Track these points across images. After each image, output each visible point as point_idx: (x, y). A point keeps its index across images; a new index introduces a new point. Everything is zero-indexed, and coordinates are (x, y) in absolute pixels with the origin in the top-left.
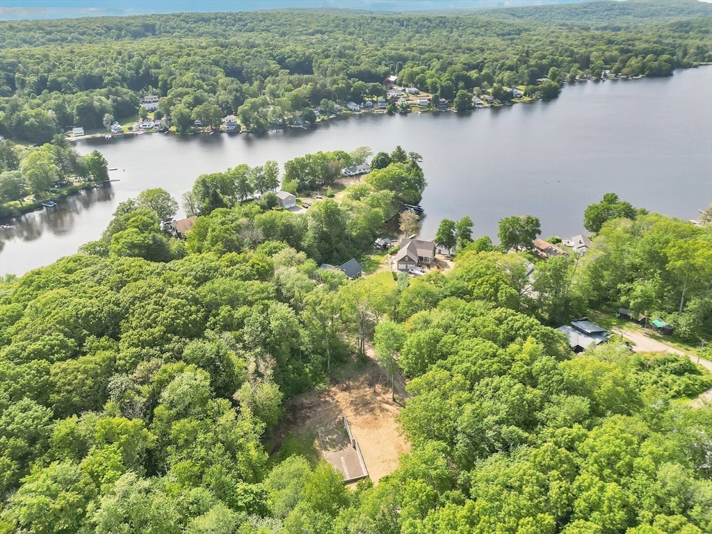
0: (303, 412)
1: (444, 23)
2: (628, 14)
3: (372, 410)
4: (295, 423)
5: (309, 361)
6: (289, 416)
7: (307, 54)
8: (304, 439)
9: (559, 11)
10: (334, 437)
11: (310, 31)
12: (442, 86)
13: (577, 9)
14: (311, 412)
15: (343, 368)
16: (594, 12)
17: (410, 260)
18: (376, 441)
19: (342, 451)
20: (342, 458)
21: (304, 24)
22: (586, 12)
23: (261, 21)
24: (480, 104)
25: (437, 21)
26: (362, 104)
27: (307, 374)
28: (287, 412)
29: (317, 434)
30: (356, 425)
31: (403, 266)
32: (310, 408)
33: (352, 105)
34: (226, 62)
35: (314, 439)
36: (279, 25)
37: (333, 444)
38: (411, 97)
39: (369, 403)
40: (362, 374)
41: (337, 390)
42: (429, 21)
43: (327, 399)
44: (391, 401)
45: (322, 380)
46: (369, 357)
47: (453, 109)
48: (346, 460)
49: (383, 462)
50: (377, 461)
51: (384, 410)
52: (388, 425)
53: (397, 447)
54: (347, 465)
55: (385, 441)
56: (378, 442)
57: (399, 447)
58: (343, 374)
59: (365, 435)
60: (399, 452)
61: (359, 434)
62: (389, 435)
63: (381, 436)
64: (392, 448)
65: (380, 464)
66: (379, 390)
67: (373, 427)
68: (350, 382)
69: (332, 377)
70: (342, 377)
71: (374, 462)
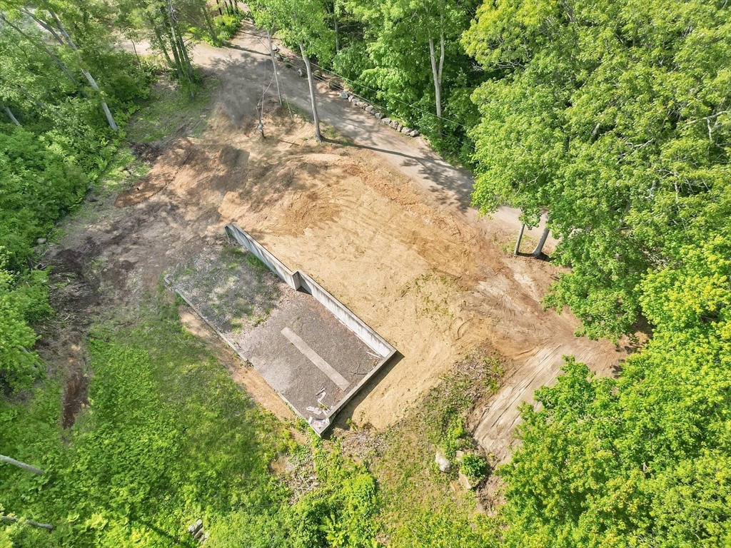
0: (103, 258)
3: (289, 181)
4: (95, 298)
5: (49, 124)
6: (68, 288)
8: (146, 331)
10: (231, 285)
14: (126, 250)
15: (151, 115)
18: (352, 249)
19: (274, 312)
20: (286, 331)
27: (59, 160)
28: (53, 281)
29: (180, 302)
30: (275, 232)
32: (117, 241)
35: (176, 316)
39: (267, 169)
40: (208, 112)
41: (167, 169)
43: (154, 199)
44: (314, 143)
45: (112, 160)
46: (200, 70)
48: (300, 333)
49: (404, 293)
50: (387, 300)
51: (314, 169)
52: (354, 199)
53: (410, 242)
54: (311, 344)
55: (371, 239)
56: (357, 250)
57: (414, 238)
58: (160, 127)
59: (315, 248)
60: (422, 252)
61: (298, 253)
62: (370, 221)
63: (356, 233)
64: (398, 249)
65: (401, 302)
66: (270, 130)
67: (321, 220)
68: (190, 139)
69: (134, 144)
70: (161, 136)
71: (383, 305)
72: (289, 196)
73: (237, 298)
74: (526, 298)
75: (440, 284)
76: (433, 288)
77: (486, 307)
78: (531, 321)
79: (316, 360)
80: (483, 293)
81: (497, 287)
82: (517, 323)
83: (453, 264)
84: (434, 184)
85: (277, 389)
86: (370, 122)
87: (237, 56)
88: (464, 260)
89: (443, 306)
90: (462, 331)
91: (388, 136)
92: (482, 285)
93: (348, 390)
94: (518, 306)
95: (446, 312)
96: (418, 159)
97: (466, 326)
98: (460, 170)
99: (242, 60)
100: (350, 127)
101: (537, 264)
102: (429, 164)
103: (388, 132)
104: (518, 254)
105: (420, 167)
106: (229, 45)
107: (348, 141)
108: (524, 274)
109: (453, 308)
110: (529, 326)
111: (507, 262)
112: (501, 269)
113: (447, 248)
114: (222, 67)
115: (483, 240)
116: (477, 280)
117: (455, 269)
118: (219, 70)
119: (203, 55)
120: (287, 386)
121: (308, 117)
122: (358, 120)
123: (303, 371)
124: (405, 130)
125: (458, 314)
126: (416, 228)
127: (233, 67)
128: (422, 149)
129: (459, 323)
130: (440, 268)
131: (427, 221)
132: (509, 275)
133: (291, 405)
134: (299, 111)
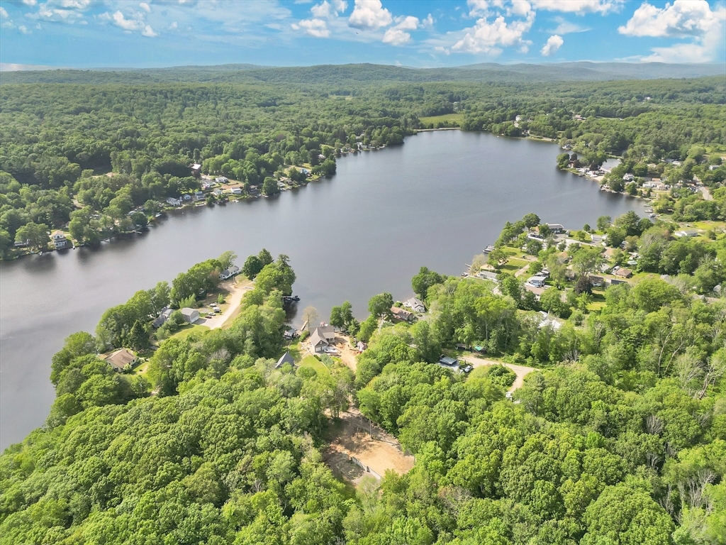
1: (206, 94)
2: (350, 77)
3: (365, 448)
7: (98, 146)
9: (296, 74)
10: (353, 470)
11: (72, 109)
12: (248, 174)
13: (309, 73)
15: (329, 431)
16: (323, 76)
17: (323, 343)
18: (378, 462)
19: (362, 476)
20: (364, 479)
21: (60, 100)
22: (318, 75)
23: (6, 98)
24: (283, 187)
25: (200, 92)
26: (181, 198)
29: (342, 473)
30: (362, 459)
31: (319, 349)
33: (172, 201)
34: (11, 165)
35: (341, 476)
36: (32, 103)
37: (355, 475)
38: (223, 186)
39: (359, 445)
40: (343, 430)
41: (334, 445)
42: (192, 92)
44: (371, 439)
46: (341, 419)
47: (263, 194)
51: (371, 446)
52: (380, 452)
53: (392, 461)
55: (384, 460)
58: (331, 434)
59: (371, 462)
61: (367, 463)
62: (383, 457)
63: (380, 459)
66: (360, 436)
67: (372, 456)
68: (339, 438)
70: (331, 436)
72: (365, 452)
73: (354, 472)
84: (398, 450)
86: (384, 435)
87: (349, 415)
96: (396, 444)
99: (351, 416)
100: (380, 436)
102: (398, 446)
103: (388, 437)
105: (396, 446)
106: (347, 412)
107: (379, 439)
118: (345, 419)
119: (342, 415)
121: (369, 433)
122: (382, 434)
124: (392, 437)
127: (348, 418)
128: (396, 442)
134: (366, 431)
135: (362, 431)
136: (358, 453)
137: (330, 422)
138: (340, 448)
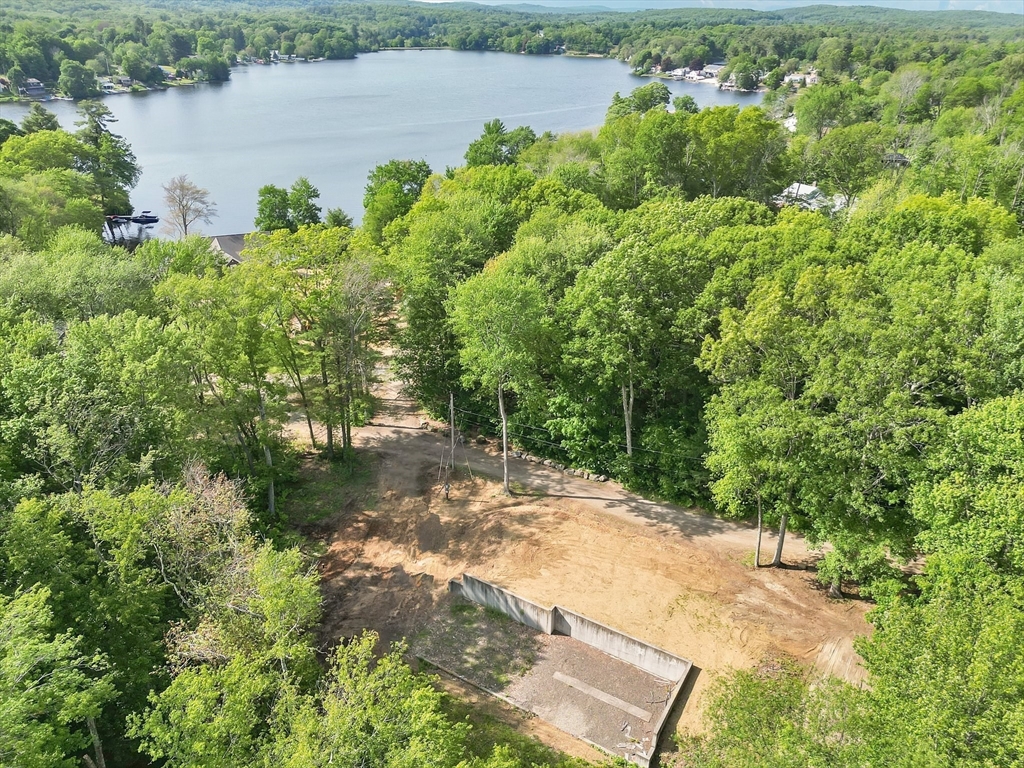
3: (499, 531)
15: (308, 496)
18: (597, 582)
20: (558, 675)
29: (426, 666)
30: (510, 578)
37: (499, 663)
39: (468, 527)
40: (375, 485)
41: (352, 544)
43: (348, 573)
44: (509, 498)
48: (574, 674)
49: (671, 614)
50: (658, 622)
51: (523, 519)
52: (577, 539)
53: (652, 568)
54: (592, 683)
55: (613, 571)
56: (603, 581)
57: (654, 565)
58: (323, 506)
59: (559, 586)
60: (669, 575)
61: (544, 593)
62: (602, 555)
63: (593, 567)
64: (644, 576)
65: (671, 622)
66: (455, 494)
67: (551, 560)
68: (366, 512)
69: (297, 526)
70: (328, 514)
71: (655, 628)
72: (509, 548)
73: (489, 652)
74: (786, 603)
75: (701, 601)
76: (696, 605)
77: (754, 615)
78: (803, 621)
79: (605, 698)
80: (744, 603)
81: (756, 598)
82: (791, 627)
83: (704, 583)
84: (647, 520)
85: (575, 733)
86: (557, 476)
87: (387, 434)
88: (712, 579)
89: (714, 620)
90: (744, 638)
91: (581, 485)
92: (741, 597)
93: (653, 721)
94: (785, 612)
95: (719, 625)
96: (621, 501)
97: (746, 632)
98: (666, 506)
99: (394, 436)
100: (537, 482)
101: (781, 573)
102: (634, 504)
103: (578, 482)
104: (759, 566)
105: (625, 507)
106: (371, 424)
107: (541, 494)
108: (775, 583)
109: (725, 620)
110: (803, 626)
111: (751, 574)
112: (751, 582)
113: (691, 569)
114: (373, 444)
115: (719, 560)
116: (734, 593)
117: (708, 586)
118: (373, 447)
119: (362, 437)
120: (584, 729)
121: (488, 477)
122: (544, 475)
123: (594, 710)
124: (593, 477)
125: (732, 625)
126: (651, 555)
127: (385, 442)
128: (620, 492)
129: (737, 633)
130: (693, 587)
131: (659, 548)
132: (761, 586)
133: (599, 746)
134: (476, 473)
135: (457, 475)
136: (476, 558)
137: (309, 465)
138: (383, 555)
